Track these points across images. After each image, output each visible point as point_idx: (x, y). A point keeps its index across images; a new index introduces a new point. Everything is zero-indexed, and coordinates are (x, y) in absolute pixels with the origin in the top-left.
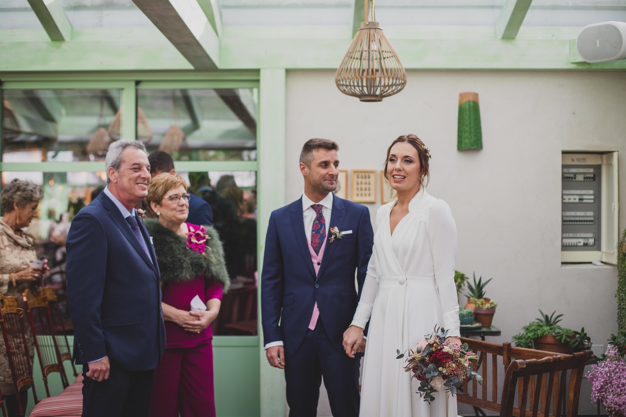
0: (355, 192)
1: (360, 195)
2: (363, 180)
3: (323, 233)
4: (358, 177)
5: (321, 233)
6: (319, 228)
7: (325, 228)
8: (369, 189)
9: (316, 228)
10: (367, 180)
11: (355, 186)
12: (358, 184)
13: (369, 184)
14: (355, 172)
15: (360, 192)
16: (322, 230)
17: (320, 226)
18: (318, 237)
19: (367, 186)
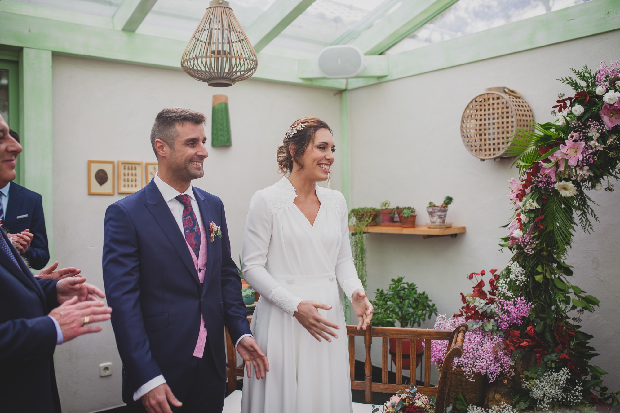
0: (122, 183)
1: (126, 186)
2: (130, 172)
3: (198, 231)
4: (125, 169)
5: (196, 231)
6: (192, 225)
7: (198, 226)
8: (136, 181)
9: (190, 225)
10: (134, 172)
11: (122, 177)
12: (125, 175)
13: (136, 175)
14: (123, 163)
15: (126, 183)
16: (196, 227)
17: (193, 222)
18: (194, 237)
19: (134, 178)
